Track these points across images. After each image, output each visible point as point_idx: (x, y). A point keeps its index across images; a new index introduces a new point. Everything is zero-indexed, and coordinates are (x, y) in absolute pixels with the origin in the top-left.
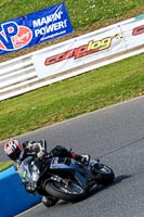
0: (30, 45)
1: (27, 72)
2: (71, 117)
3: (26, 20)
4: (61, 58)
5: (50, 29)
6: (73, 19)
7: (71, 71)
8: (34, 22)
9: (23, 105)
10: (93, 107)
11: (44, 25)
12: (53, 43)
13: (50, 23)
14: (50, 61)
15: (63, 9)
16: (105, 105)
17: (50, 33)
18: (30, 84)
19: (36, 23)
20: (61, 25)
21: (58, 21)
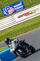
0: (13, 13)
1: (13, 20)
2: (26, 32)
3: (12, 6)
4: (22, 16)
5: (19, 8)
6: (25, 5)
7: (25, 19)
8: (14, 6)
9: (12, 30)
10: (31, 29)
11: (17, 7)
12: (20, 12)
13: (19, 6)
14: (19, 17)
15: (22, 2)
16: (35, 29)
17: (19, 9)
18: (14, 24)
19: (15, 6)
20: (22, 6)
21: (21, 5)
